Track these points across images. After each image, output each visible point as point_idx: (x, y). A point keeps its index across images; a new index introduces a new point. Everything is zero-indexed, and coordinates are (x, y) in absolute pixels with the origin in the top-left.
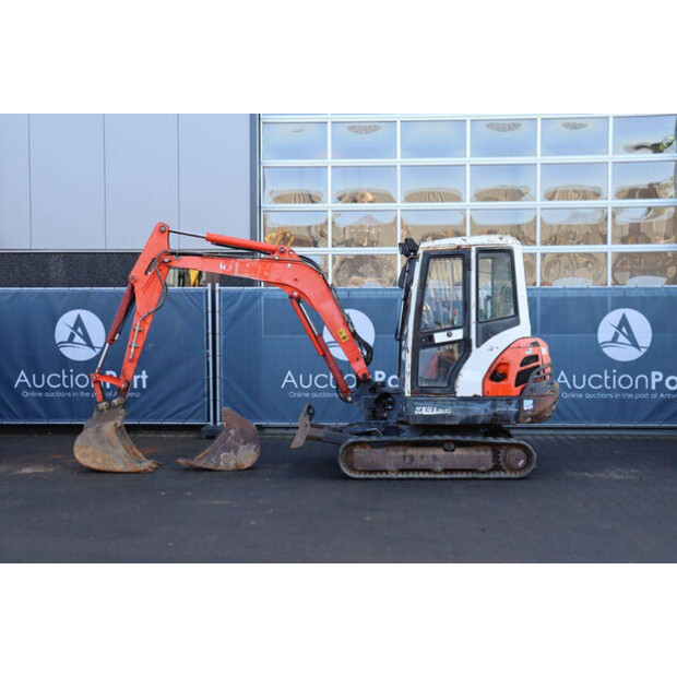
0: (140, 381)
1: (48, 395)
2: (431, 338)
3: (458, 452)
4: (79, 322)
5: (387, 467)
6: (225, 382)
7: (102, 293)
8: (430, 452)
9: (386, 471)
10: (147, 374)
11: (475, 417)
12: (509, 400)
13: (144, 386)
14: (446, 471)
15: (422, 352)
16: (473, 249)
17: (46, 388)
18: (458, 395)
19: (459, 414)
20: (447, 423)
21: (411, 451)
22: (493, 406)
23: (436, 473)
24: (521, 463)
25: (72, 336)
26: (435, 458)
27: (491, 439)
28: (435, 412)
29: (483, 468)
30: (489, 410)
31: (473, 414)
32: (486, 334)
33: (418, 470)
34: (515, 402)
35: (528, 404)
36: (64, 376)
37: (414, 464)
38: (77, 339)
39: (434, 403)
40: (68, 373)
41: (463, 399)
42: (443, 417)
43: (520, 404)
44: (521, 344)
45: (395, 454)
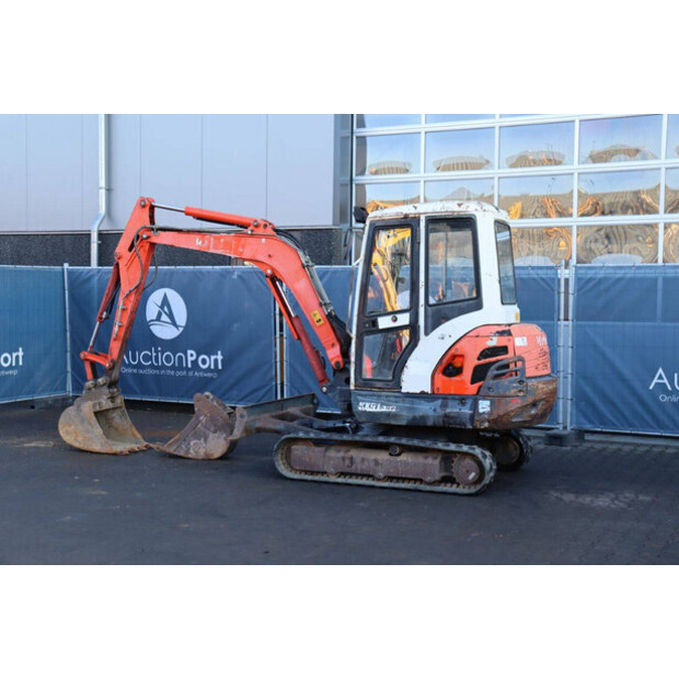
0: (216, 361)
1: (141, 372)
2: (375, 323)
3: (404, 457)
4: (165, 302)
5: (326, 469)
6: (291, 366)
7: (184, 272)
8: (372, 455)
10: (222, 354)
11: (423, 418)
12: (462, 400)
13: (220, 367)
14: (391, 478)
15: (366, 338)
16: (423, 218)
17: (139, 366)
18: (403, 391)
19: (404, 413)
20: (393, 422)
21: (354, 453)
22: (444, 406)
23: (379, 480)
24: (472, 476)
25: (159, 315)
26: (376, 462)
27: (440, 445)
28: (378, 410)
29: (428, 479)
30: (439, 410)
31: (421, 414)
32: (439, 316)
33: (358, 475)
34: (469, 402)
35: (484, 406)
36: (154, 354)
37: (354, 467)
38: (164, 318)
39: (378, 399)
40: (156, 351)
41: (409, 395)
42: (388, 415)
43: (475, 406)
44: (482, 332)
45: (335, 454)
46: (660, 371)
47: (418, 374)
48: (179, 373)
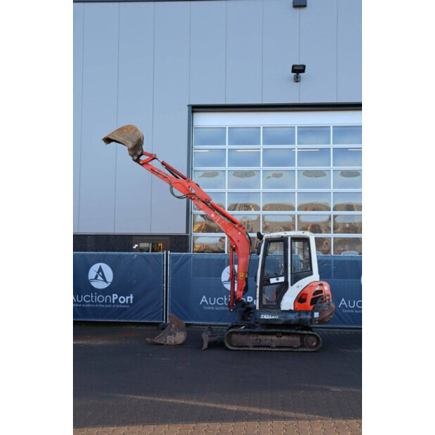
0: (129, 299)
1: (84, 306)
2: (269, 281)
3: (283, 338)
4: (100, 269)
5: (248, 344)
6: (171, 301)
7: (112, 255)
8: (269, 338)
9: (248, 347)
10: (133, 296)
11: (290, 320)
12: (307, 312)
13: (131, 302)
14: (277, 347)
16: (289, 238)
17: (83, 302)
18: (282, 309)
19: (282, 319)
20: (277, 323)
21: (260, 337)
22: (299, 315)
23: (272, 348)
24: (314, 344)
25: (97, 276)
26: (272, 340)
27: (300, 332)
28: (270, 317)
29: (296, 346)
30: (297, 317)
32: (296, 279)
33: (264, 347)
34: (310, 313)
35: (316, 315)
36: (92, 296)
37: (261, 343)
38: (99, 278)
39: (270, 313)
40: (94, 295)
41: (284, 311)
42: (275, 320)
43: (313, 315)
44: (314, 284)
45: (253, 338)
46: (343, 300)
47: (288, 302)
48: (107, 306)
